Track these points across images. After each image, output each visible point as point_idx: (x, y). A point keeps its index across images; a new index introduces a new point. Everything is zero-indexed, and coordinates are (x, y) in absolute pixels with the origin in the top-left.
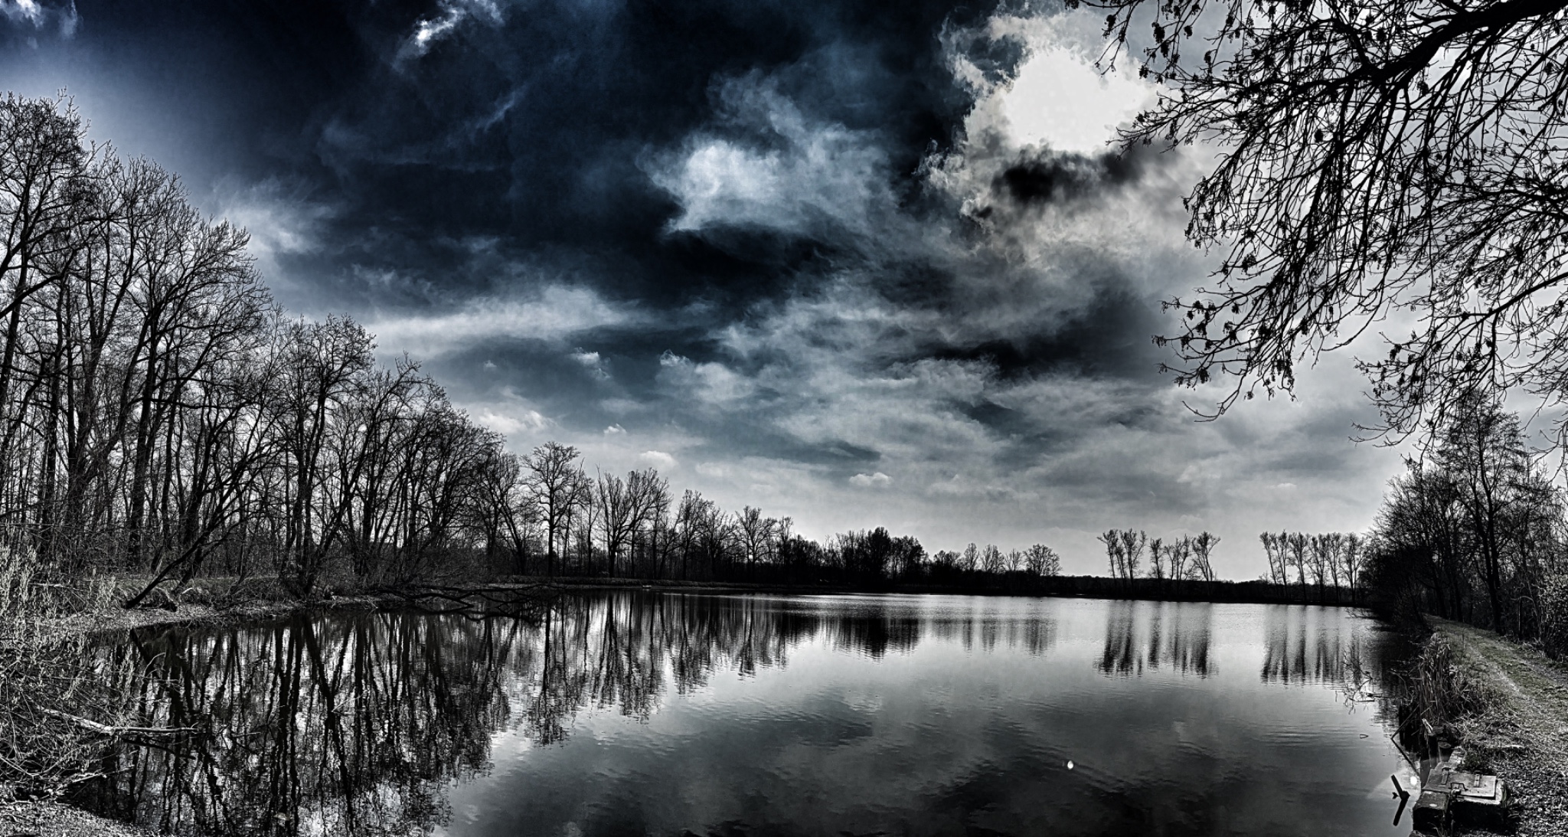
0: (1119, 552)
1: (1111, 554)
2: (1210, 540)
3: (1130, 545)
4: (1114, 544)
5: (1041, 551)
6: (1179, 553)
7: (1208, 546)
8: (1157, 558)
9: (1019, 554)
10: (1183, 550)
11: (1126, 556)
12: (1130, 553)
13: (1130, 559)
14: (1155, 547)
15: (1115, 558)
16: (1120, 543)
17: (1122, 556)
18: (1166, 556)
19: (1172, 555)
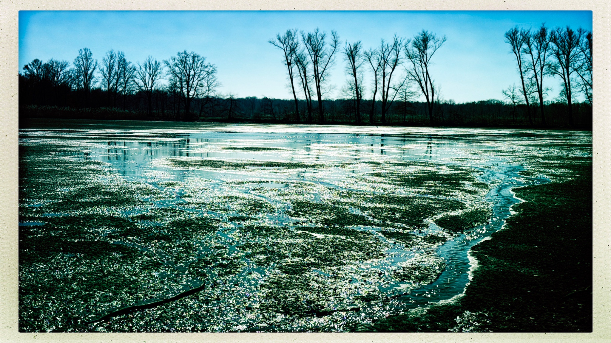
0: (299, 61)
1: (289, 64)
2: (430, 43)
3: (316, 51)
4: (293, 50)
5: (190, 60)
6: (386, 62)
7: (429, 51)
8: (354, 69)
9: (157, 65)
10: (392, 57)
11: (310, 67)
12: (316, 62)
13: (316, 71)
14: (352, 55)
15: (295, 68)
16: (303, 49)
17: (304, 68)
18: (367, 66)
19: (375, 64)
